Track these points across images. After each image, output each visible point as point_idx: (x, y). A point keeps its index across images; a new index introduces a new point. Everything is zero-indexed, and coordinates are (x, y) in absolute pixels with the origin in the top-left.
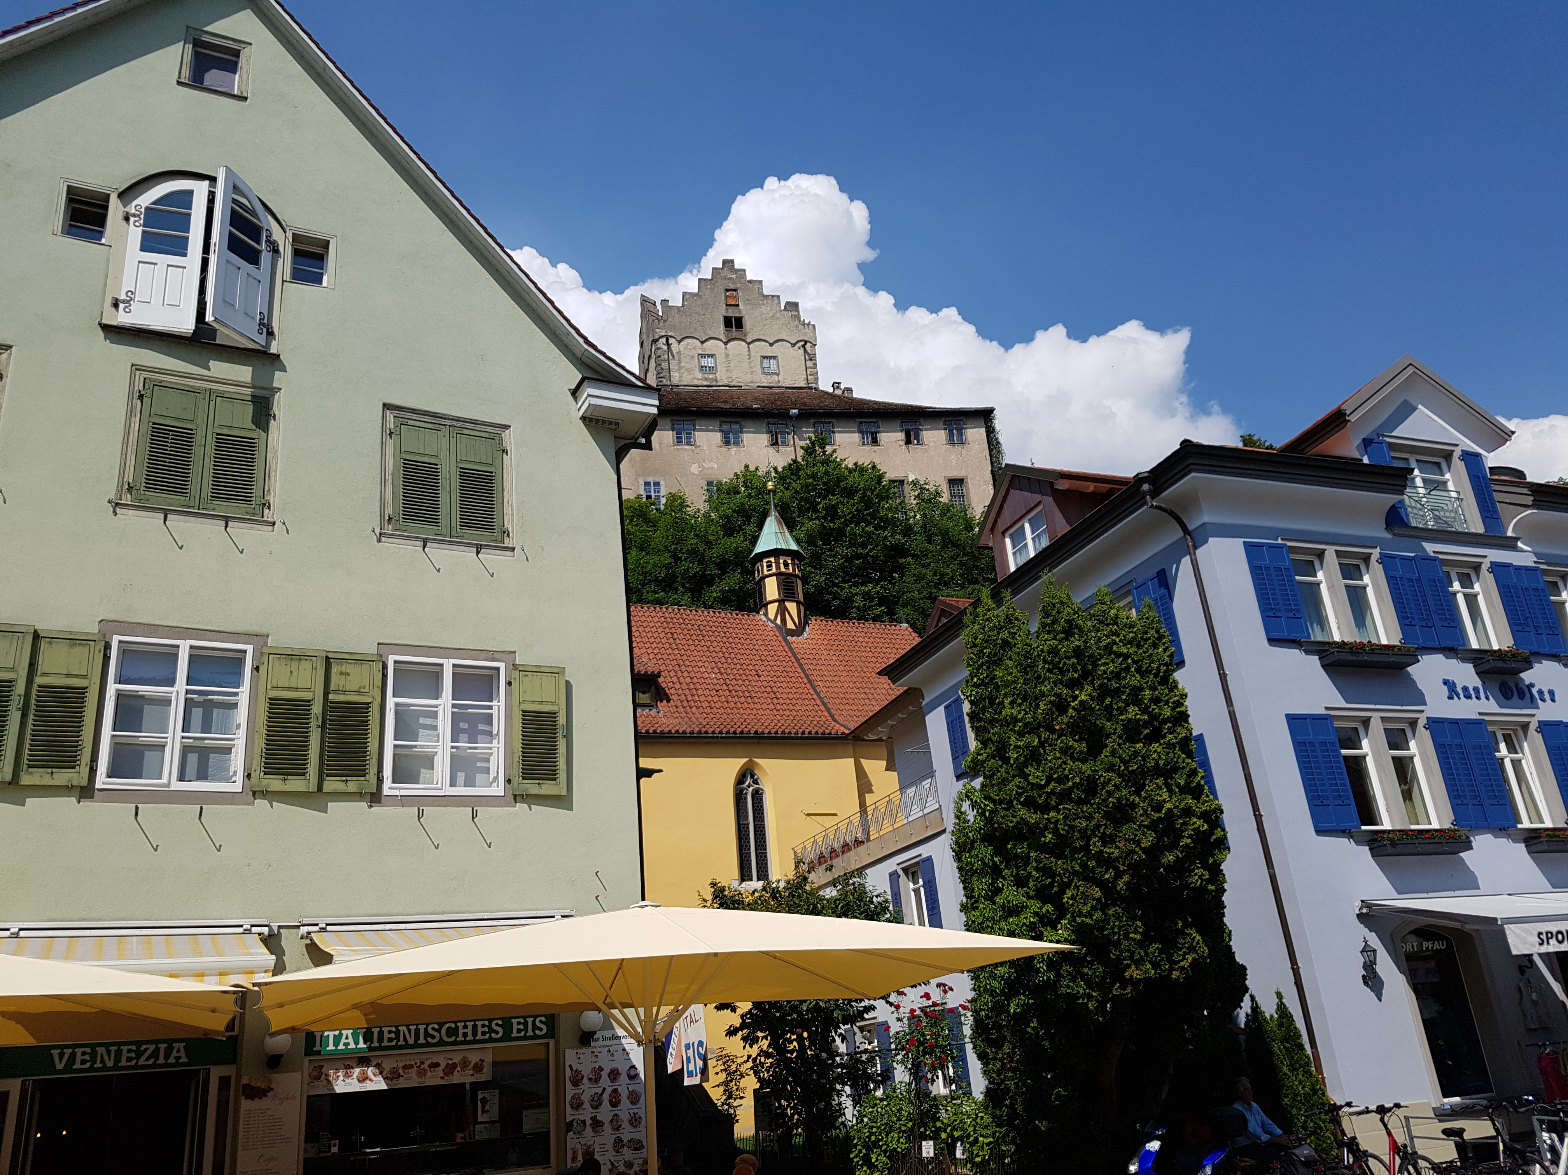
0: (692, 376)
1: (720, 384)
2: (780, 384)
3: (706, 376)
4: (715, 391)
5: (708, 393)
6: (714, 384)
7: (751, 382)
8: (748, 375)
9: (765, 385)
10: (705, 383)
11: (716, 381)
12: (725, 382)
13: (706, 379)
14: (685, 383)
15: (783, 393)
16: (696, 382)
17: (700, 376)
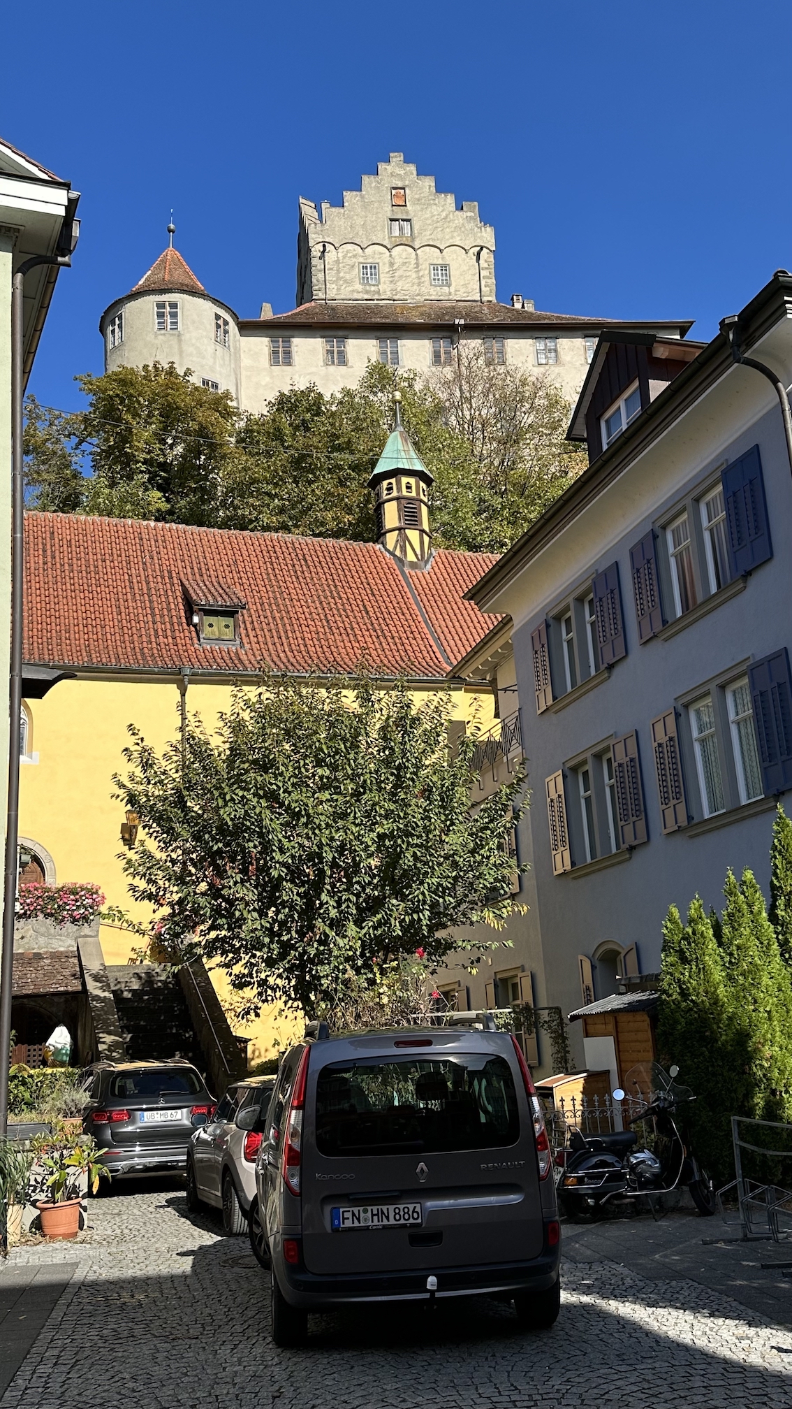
0: (351, 289)
1: (383, 297)
2: (451, 297)
3: (368, 288)
4: (377, 305)
5: (368, 307)
6: (376, 297)
7: (418, 295)
8: (415, 287)
9: (433, 298)
10: (366, 297)
11: (378, 292)
12: (388, 295)
13: (367, 292)
14: (342, 297)
15: (453, 308)
16: (356, 296)
17: (360, 287)
